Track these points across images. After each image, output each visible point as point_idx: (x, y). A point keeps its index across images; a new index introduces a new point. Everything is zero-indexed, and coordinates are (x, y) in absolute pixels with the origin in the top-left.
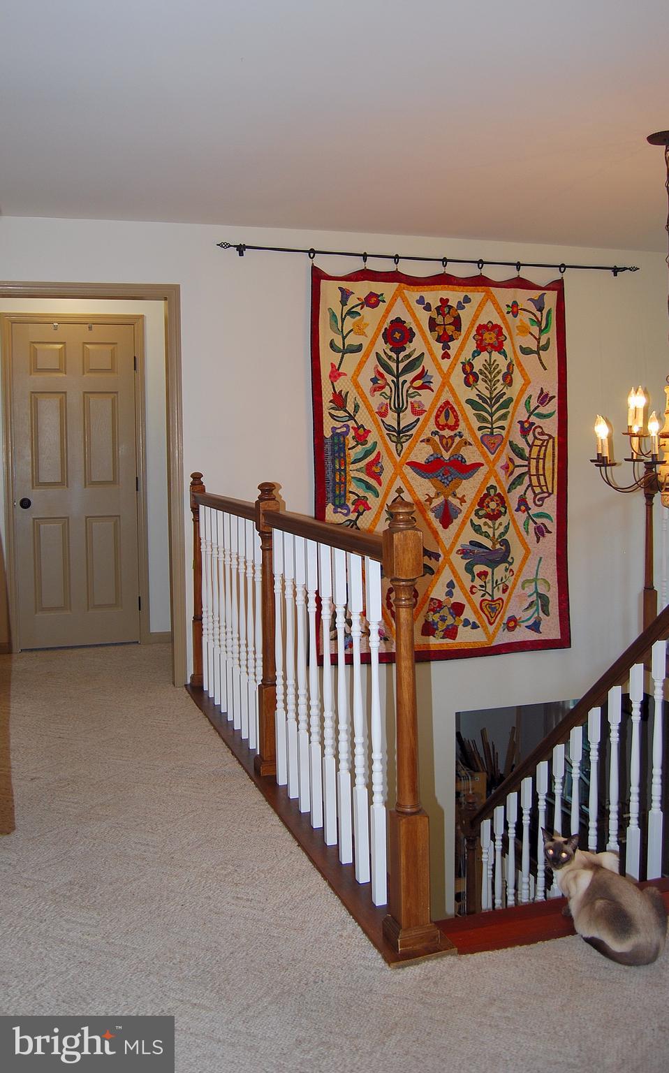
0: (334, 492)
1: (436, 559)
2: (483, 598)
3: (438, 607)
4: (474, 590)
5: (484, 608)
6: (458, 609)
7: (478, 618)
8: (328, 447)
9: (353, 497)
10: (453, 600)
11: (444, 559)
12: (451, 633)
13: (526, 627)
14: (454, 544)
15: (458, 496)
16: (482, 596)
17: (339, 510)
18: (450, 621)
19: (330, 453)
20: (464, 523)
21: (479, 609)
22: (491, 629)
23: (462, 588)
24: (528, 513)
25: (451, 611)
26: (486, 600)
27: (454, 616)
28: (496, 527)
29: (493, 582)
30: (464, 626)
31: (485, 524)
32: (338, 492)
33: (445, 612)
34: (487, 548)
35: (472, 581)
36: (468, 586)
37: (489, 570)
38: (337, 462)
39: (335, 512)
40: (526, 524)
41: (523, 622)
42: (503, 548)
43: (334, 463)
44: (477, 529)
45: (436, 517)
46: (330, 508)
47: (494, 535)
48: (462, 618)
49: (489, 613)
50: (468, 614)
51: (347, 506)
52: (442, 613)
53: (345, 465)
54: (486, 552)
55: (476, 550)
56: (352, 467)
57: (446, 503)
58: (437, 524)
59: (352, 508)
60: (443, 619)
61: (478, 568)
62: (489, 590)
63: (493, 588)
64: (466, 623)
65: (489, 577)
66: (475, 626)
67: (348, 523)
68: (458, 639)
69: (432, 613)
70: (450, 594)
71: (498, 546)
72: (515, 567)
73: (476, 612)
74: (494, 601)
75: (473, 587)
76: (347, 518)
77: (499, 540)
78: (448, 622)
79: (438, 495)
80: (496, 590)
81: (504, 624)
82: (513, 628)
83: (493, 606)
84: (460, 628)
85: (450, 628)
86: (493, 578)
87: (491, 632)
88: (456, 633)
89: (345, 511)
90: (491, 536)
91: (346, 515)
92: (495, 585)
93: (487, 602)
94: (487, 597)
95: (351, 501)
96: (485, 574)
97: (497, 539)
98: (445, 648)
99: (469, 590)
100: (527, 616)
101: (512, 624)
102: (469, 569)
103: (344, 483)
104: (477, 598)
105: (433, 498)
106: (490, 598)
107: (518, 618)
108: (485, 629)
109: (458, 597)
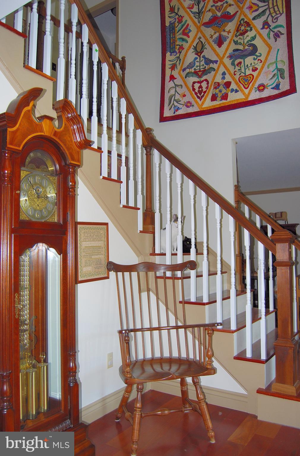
0: (170, 46)
1: (216, 63)
2: (240, 76)
3: (218, 86)
4: (235, 73)
5: (241, 81)
6: (228, 84)
7: (238, 87)
8: (168, 30)
9: (178, 47)
10: (225, 81)
11: (220, 62)
12: (225, 97)
13: (272, 88)
14: (225, 54)
15: (226, 31)
16: (239, 75)
17: (173, 54)
18: (224, 91)
19: (168, 32)
20: (230, 43)
21: (238, 81)
22: (246, 91)
23: (230, 74)
24: (270, 28)
25: (224, 86)
26: (242, 76)
27: (226, 88)
28: (245, 38)
29: (245, 66)
30: (231, 92)
31: (240, 38)
32: (172, 47)
33: (221, 87)
34: (240, 50)
35: (235, 69)
36: (232, 72)
37: (242, 60)
38: (172, 34)
39: (171, 55)
40: (268, 35)
41: (269, 86)
42: (250, 48)
43: (170, 35)
44: (236, 43)
45: (215, 43)
46: (168, 54)
47: (244, 42)
48: (230, 88)
49: (244, 82)
50: (233, 86)
51: (176, 51)
52: (220, 88)
53: (175, 35)
54: (241, 52)
55: (236, 53)
56: (177, 34)
57: (220, 35)
58: (216, 47)
59: (177, 51)
60: (220, 91)
61: (237, 62)
62: (243, 70)
63: (245, 69)
64: (232, 90)
65: (243, 64)
66: (237, 91)
67: (176, 58)
68: (229, 99)
69: (215, 89)
70: (224, 78)
71: (247, 47)
72: (262, 58)
73: (237, 84)
74: (247, 76)
75: (235, 71)
76: (176, 56)
77: (247, 44)
78: (223, 92)
79: (215, 33)
80: (247, 70)
81: (255, 88)
82: (263, 90)
83: (246, 79)
84: (229, 94)
85: (224, 94)
86: (244, 64)
87: (247, 93)
88: (227, 97)
89: (175, 54)
90: (242, 43)
91: (176, 55)
92: (246, 68)
93: (242, 77)
94: (242, 74)
95: (177, 49)
96: (240, 63)
97: (246, 44)
98: (222, 105)
99: (233, 74)
100: (271, 83)
101: (262, 88)
102: (233, 64)
103: (174, 42)
104: (237, 77)
105: (213, 35)
106: (244, 75)
107: (265, 84)
108: (242, 91)
109: (228, 78)
